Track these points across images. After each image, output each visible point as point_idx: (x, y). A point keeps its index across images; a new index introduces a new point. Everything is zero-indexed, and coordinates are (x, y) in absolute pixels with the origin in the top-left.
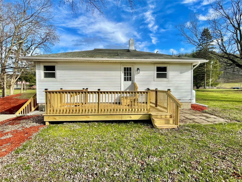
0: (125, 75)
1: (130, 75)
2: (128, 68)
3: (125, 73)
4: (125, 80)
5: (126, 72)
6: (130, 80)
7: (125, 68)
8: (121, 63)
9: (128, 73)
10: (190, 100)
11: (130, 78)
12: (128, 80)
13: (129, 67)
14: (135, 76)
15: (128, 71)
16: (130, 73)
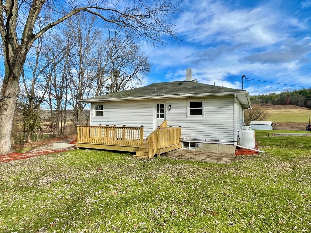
0: (158, 112)
1: (163, 112)
2: (161, 105)
3: (158, 110)
4: (158, 117)
5: (160, 109)
6: (163, 117)
7: (158, 105)
8: (154, 100)
9: (161, 110)
10: (232, 141)
11: (163, 115)
12: (161, 117)
13: (162, 103)
14: (167, 113)
15: (161, 108)
16: (163, 110)
